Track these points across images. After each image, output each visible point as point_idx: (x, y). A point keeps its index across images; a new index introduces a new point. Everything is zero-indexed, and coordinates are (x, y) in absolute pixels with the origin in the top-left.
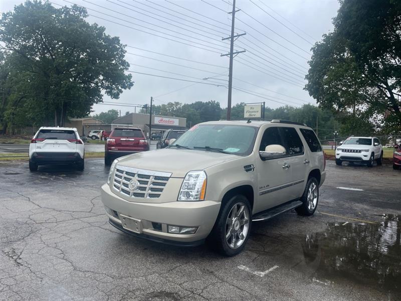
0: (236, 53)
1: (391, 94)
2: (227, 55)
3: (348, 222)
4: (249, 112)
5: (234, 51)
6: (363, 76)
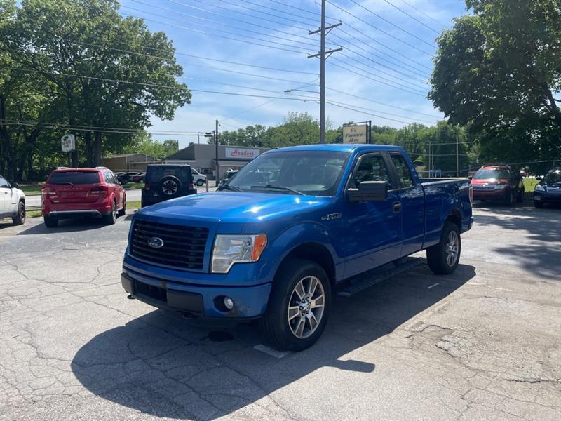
0: (329, 52)
2: (316, 56)
4: (350, 136)
5: (326, 50)
6: (511, 75)
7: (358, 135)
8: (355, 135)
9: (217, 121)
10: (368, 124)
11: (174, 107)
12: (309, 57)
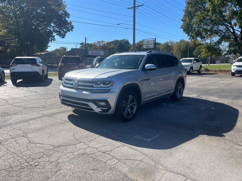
1: (234, 30)
2: (131, 8)
3: (204, 108)
4: (146, 45)
5: (136, 6)
7: (150, 44)
8: (148, 45)
9: (85, 38)
10: (155, 39)
11: (66, 32)
12: (128, 9)
